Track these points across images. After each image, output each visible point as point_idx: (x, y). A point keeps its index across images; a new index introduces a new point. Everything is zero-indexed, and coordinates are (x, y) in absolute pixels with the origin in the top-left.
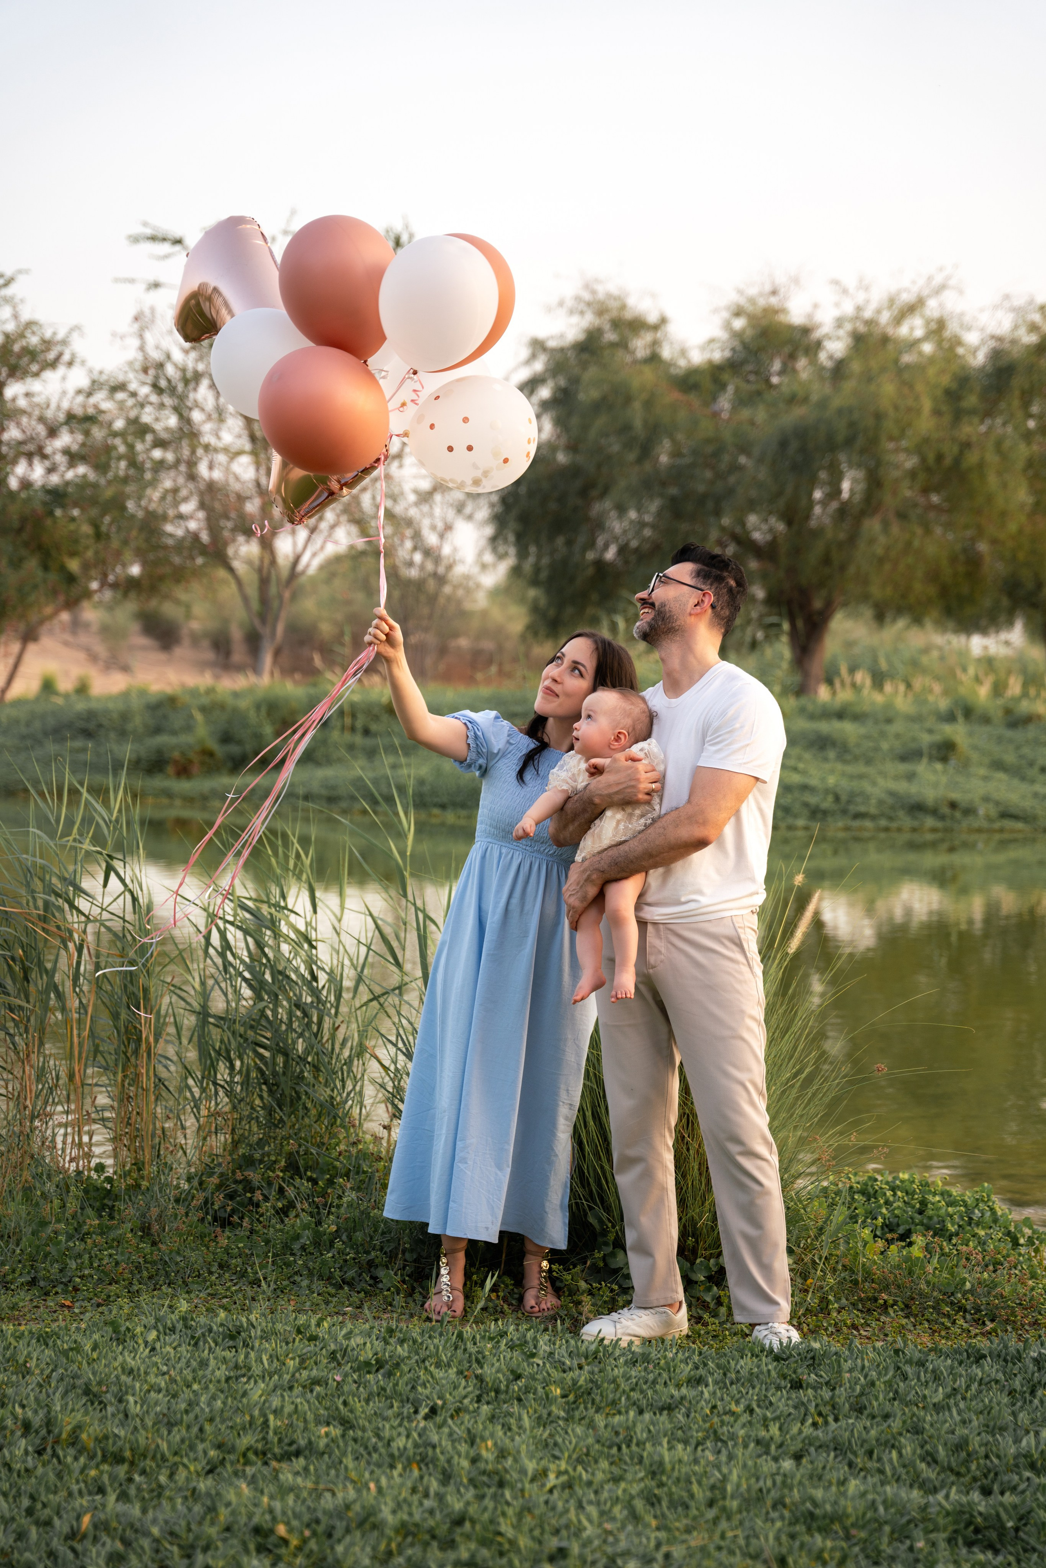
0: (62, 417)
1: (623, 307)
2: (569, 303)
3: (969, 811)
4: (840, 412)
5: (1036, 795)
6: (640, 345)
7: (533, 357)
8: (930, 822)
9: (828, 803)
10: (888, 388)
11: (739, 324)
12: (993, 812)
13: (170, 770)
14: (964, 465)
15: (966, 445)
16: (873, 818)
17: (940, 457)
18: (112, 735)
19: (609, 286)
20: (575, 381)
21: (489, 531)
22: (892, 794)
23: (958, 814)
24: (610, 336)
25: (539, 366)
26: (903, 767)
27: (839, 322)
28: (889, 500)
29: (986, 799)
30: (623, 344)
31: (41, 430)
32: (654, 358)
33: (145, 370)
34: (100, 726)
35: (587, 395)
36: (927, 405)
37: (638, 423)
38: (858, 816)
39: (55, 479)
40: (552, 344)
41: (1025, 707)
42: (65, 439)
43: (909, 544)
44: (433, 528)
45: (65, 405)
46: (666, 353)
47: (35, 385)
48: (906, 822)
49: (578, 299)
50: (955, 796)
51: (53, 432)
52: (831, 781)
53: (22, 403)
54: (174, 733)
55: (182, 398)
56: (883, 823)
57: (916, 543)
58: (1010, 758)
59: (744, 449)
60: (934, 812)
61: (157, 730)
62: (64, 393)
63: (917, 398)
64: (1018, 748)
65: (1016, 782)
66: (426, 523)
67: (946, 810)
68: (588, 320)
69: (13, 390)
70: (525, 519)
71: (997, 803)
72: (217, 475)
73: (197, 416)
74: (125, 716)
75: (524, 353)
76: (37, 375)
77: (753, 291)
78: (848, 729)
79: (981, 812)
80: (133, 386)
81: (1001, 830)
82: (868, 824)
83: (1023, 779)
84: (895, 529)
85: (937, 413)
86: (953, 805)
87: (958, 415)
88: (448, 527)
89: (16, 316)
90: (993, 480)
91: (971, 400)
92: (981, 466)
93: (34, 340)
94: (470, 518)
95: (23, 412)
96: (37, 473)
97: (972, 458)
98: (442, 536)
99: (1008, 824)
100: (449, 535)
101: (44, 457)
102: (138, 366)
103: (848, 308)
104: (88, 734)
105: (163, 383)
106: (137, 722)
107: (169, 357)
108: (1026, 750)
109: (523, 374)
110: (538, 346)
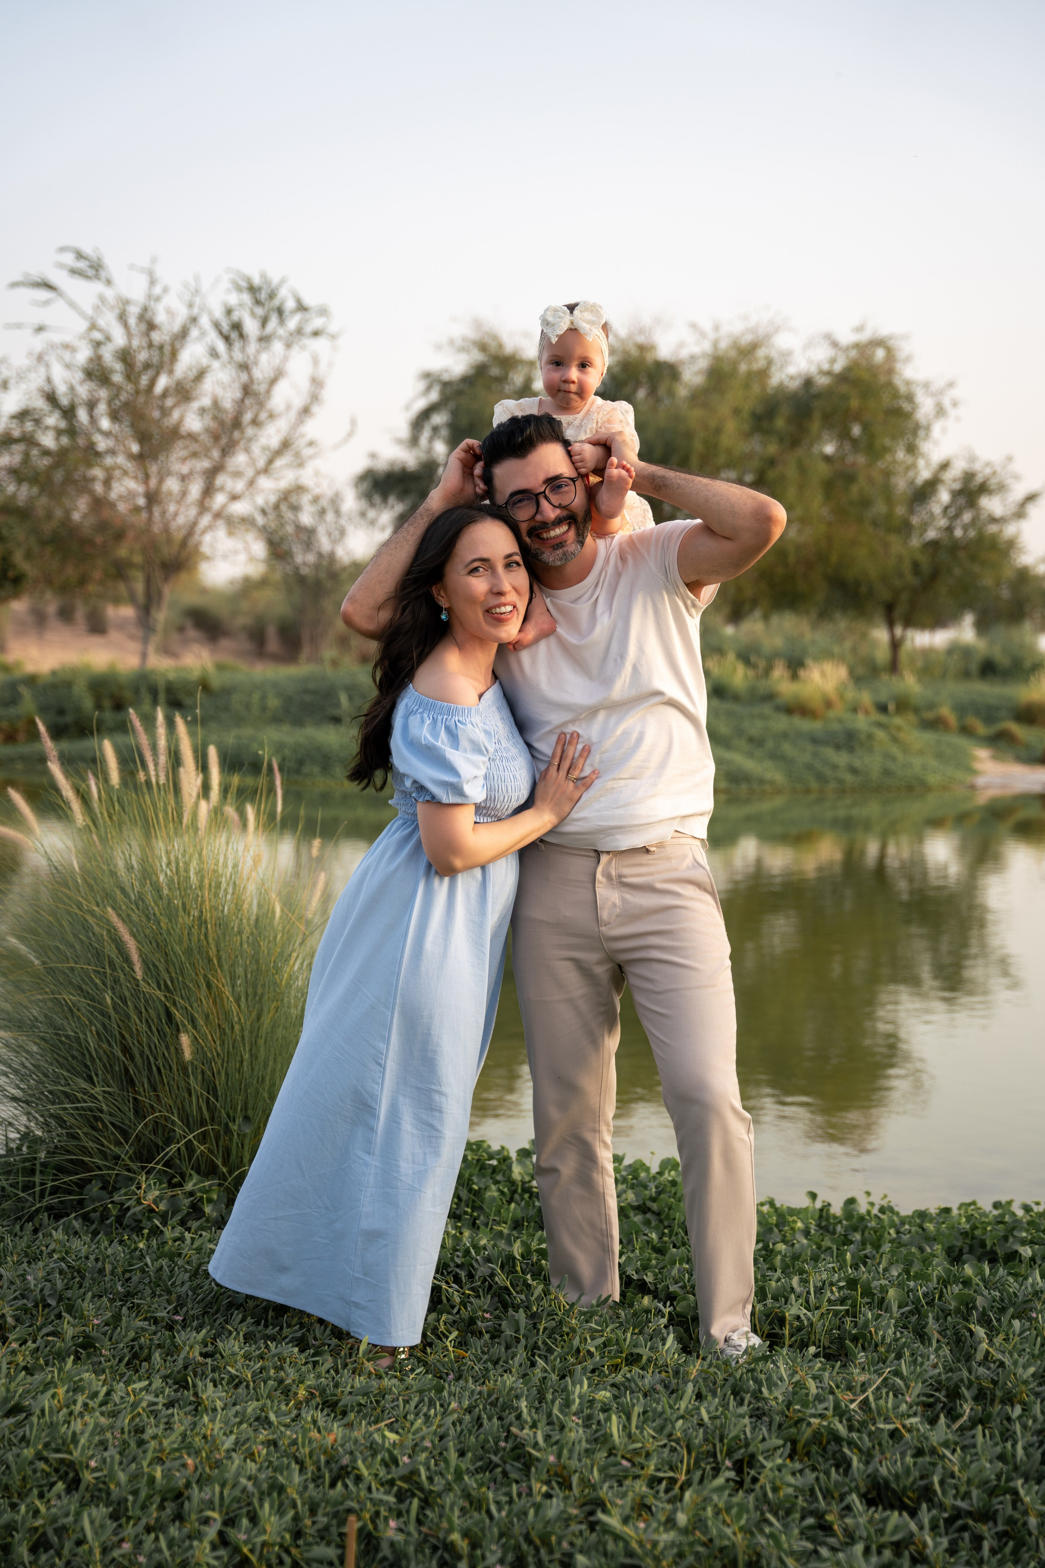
1: (500, 346)
2: (459, 342)
6: (516, 379)
7: (429, 389)
24: (495, 371)
25: (434, 396)
30: (504, 377)
36: (732, 426)
40: (446, 377)
44: (328, 534)
49: (464, 339)
66: (321, 532)
68: (478, 357)
75: (421, 385)
88: (343, 533)
91: (780, 421)
94: (370, 525)
100: (343, 539)
109: (421, 404)
110: (430, 378)
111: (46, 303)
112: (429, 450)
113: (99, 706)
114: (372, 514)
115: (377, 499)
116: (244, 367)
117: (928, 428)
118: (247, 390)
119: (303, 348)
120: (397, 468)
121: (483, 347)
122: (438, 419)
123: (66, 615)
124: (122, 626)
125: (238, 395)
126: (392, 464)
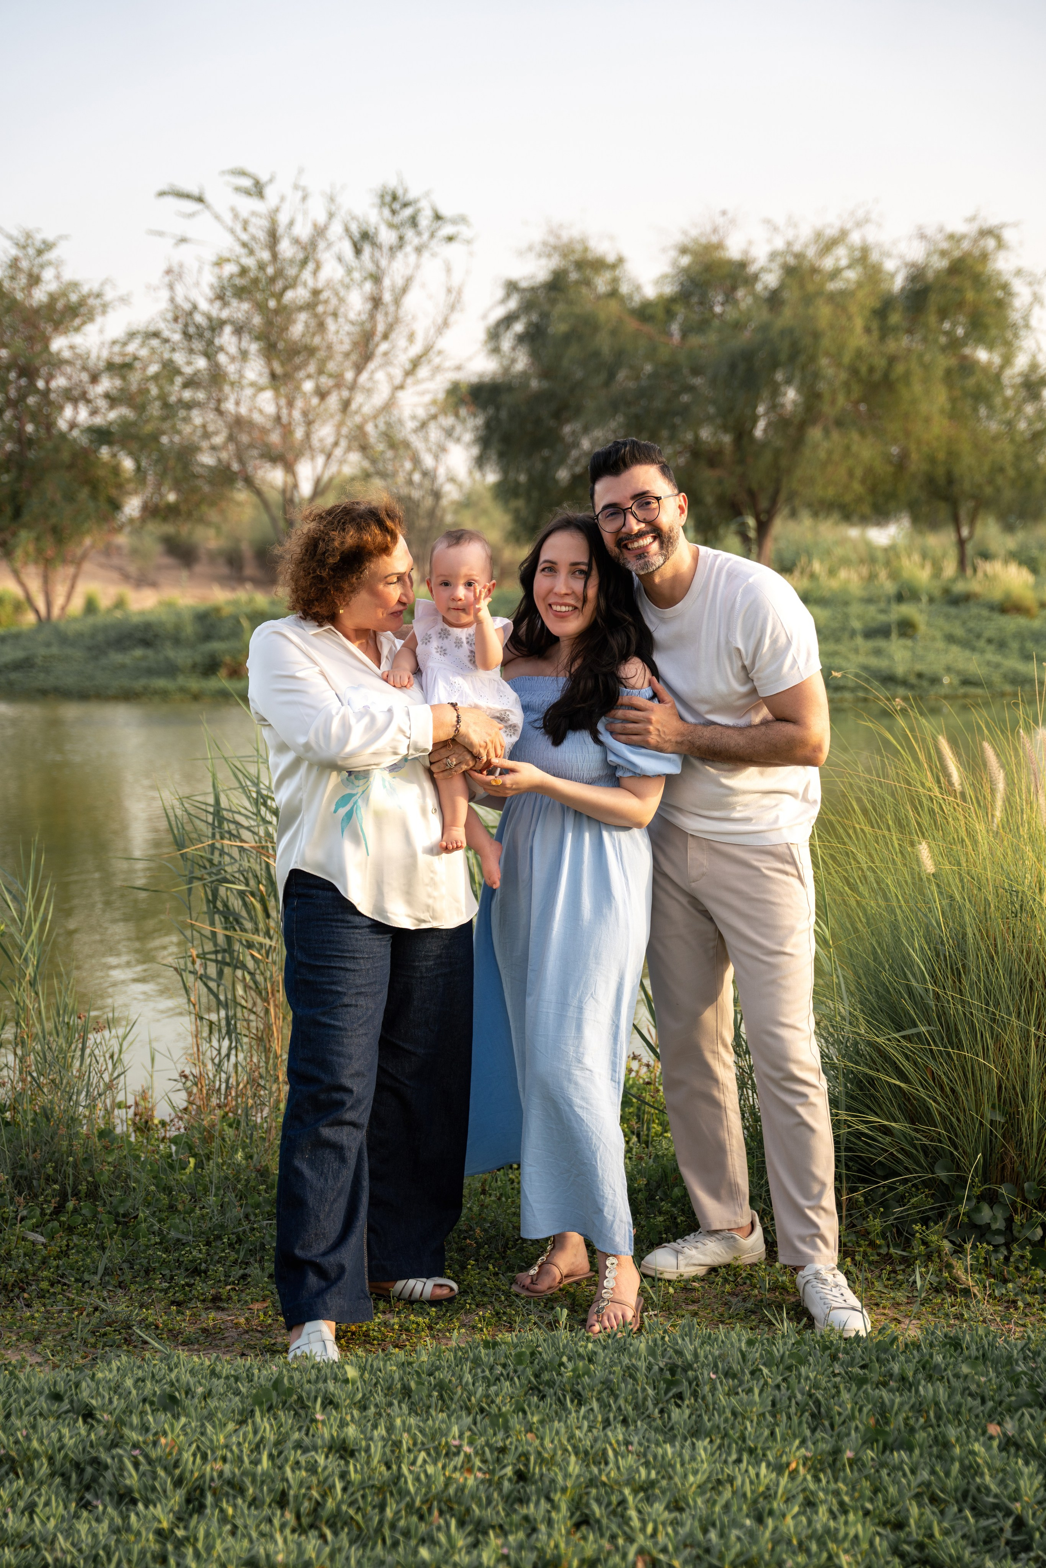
0: (102, 364)
1: (586, 250)
2: (538, 247)
3: (935, 680)
4: (782, 333)
5: (988, 663)
6: (601, 284)
7: (508, 296)
8: (901, 691)
10: (824, 312)
11: (685, 261)
12: (956, 681)
13: (223, 672)
14: (893, 376)
15: (892, 360)
16: (853, 690)
17: (871, 370)
18: (168, 644)
19: (571, 233)
20: (545, 316)
21: (475, 451)
22: (865, 668)
23: (925, 684)
24: (575, 275)
25: (513, 304)
26: (871, 644)
27: (773, 256)
28: (828, 410)
30: (587, 283)
31: (85, 377)
32: (614, 293)
33: (176, 319)
34: (156, 636)
35: (558, 328)
36: (859, 323)
37: (606, 350)
39: (98, 420)
40: (524, 284)
41: (960, 587)
42: (106, 384)
43: (848, 448)
44: (429, 450)
45: (105, 354)
46: (624, 289)
47: (77, 339)
49: (545, 244)
50: (919, 667)
51: (95, 379)
53: (67, 354)
54: (222, 639)
55: (210, 343)
56: (861, 694)
57: (854, 448)
58: (959, 631)
59: (696, 371)
60: (905, 683)
61: (207, 637)
62: (103, 344)
63: (850, 318)
64: (964, 623)
65: (967, 653)
66: (422, 447)
67: (913, 680)
68: (554, 263)
69: (59, 344)
70: (506, 439)
71: (958, 673)
72: (243, 411)
73: (222, 358)
74: (178, 627)
75: (500, 293)
76: (77, 329)
77: (694, 232)
79: (946, 680)
80: (166, 334)
81: (965, 696)
82: (848, 695)
83: (973, 649)
84: (835, 435)
85: (868, 330)
86: (920, 676)
87: (885, 332)
88: (443, 449)
89: (58, 277)
90: (917, 388)
91: (895, 318)
92: (907, 376)
93: (74, 298)
94: (458, 440)
95: (67, 362)
96: (83, 415)
97: (900, 369)
98: (436, 457)
99: (972, 690)
100: (443, 456)
101: (88, 401)
102: (170, 316)
103: (779, 244)
104: (146, 643)
105: (192, 330)
106: (189, 630)
107: (195, 307)
108: (971, 624)
109: (500, 312)
110: (512, 287)
111: (191, 215)
112: (513, 361)
115: (463, 412)
116: (376, 278)
117: (1026, 318)
118: (376, 302)
119: (434, 255)
120: (487, 379)
121: (565, 251)
122: (519, 327)
125: (369, 306)
126: (481, 376)
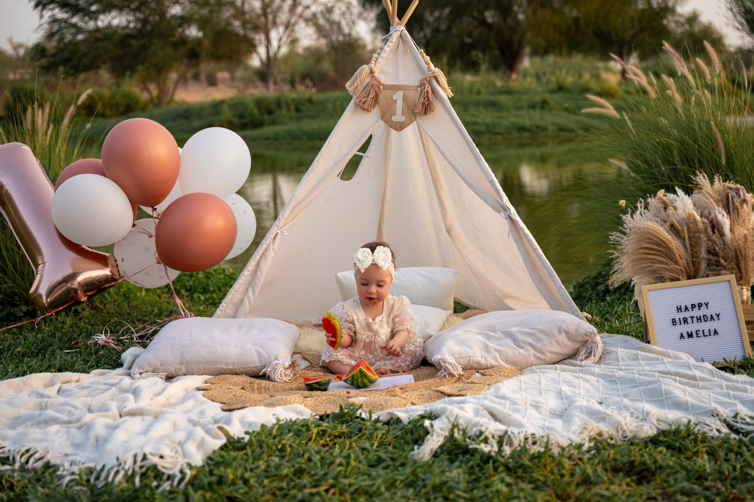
3: (545, 129)
8: (526, 134)
9: (483, 129)
12: (555, 129)
16: (502, 134)
21: (373, 25)
22: (513, 124)
23: (539, 131)
29: (553, 124)
38: (496, 134)
48: (516, 135)
50: (540, 123)
52: (488, 120)
56: (506, 136)
60: (529, 130)
66: (344, 23)
67: (533, 129)
71: (559, 125)
78: (504, 99)
79: (550, 129)
82: (500, 137)
86: (538, 127)
88: (353, 23)
94: (365, 19)
98: (351, 28)
99: (561, 134)
100: (354, 27)
113: (262, 114)
114: (366, 14)
123: (196, 77)
124: (223, 81)
